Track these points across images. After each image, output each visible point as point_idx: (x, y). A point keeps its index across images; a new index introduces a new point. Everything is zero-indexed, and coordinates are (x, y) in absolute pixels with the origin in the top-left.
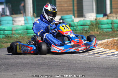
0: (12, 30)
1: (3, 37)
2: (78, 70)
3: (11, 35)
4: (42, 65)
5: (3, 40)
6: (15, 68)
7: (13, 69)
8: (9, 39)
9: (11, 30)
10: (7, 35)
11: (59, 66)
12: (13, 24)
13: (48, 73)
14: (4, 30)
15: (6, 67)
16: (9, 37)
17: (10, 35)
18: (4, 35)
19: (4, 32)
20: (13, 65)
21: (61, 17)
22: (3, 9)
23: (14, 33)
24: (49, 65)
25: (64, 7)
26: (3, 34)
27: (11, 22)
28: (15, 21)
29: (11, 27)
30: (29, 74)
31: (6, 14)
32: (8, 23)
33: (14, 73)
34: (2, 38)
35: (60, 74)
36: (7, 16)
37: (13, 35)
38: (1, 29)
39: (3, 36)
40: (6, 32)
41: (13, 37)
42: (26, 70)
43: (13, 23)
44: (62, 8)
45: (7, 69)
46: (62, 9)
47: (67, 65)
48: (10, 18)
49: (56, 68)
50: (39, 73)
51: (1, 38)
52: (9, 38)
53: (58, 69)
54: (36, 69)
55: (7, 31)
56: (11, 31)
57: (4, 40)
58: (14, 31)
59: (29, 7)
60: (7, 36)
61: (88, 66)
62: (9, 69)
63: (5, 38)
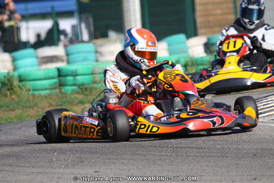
0: (93, 74)
1: (72, 91)
2: (244, 157)
3: (91, 86)
4: (160, 149)
5: (73, 96)
6: (98, 158)
7: (93, 160)
8: (87, 95)
9: (91, 72)
10: (83, 84)
11: (201, 150)
12: (97, 61)
13: (175, 167)
14: (75, 74)
15: (78, 156)
16: (86, 89)
17: (88, 84)
18: (74, 85)
19: (75, 79)
20: (94, 152)
21: (209, 39)
22: (74, 27)
23: (98, 79)
24: (177, 148)
25: (213, 15)
26: (72, 83)
27: (92, 56)
28: (101, 54)
29: (91, 66)
30: (129, 170)
31: (80, 38)
32: (85, 59)
33: (97, 170)
34: (71, 94)
35: (201, 166)
36: (83, 42)
37: (96, 85)
38: (69, 73)
39: (74, 87)
40: (80, 79)
41: (96, 88)
42: (124, 161)
43: (96, 57)
44: (211, 18)
45: (80, 160)
46: (209, 22)
47: (218, 146)
48: (89, 47)
49: (192, 154)
50: (152, 166)
51: (69, 92)
52: (87, 93)
53: (196, 156)
54: (147, 157)
55: (80, 75)
56: (91, 76)
57: (76, 98)
58: (97, 76)
59: (133, 18)
60: (81, 87)
61: (269, 148)
62: (84, 160)
63: (78, 93)
